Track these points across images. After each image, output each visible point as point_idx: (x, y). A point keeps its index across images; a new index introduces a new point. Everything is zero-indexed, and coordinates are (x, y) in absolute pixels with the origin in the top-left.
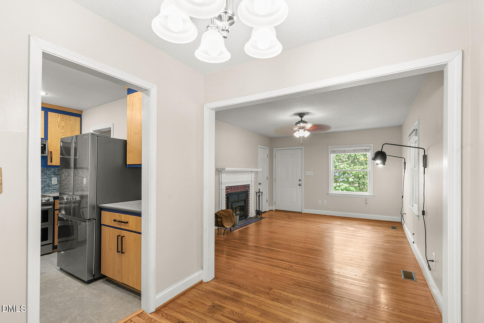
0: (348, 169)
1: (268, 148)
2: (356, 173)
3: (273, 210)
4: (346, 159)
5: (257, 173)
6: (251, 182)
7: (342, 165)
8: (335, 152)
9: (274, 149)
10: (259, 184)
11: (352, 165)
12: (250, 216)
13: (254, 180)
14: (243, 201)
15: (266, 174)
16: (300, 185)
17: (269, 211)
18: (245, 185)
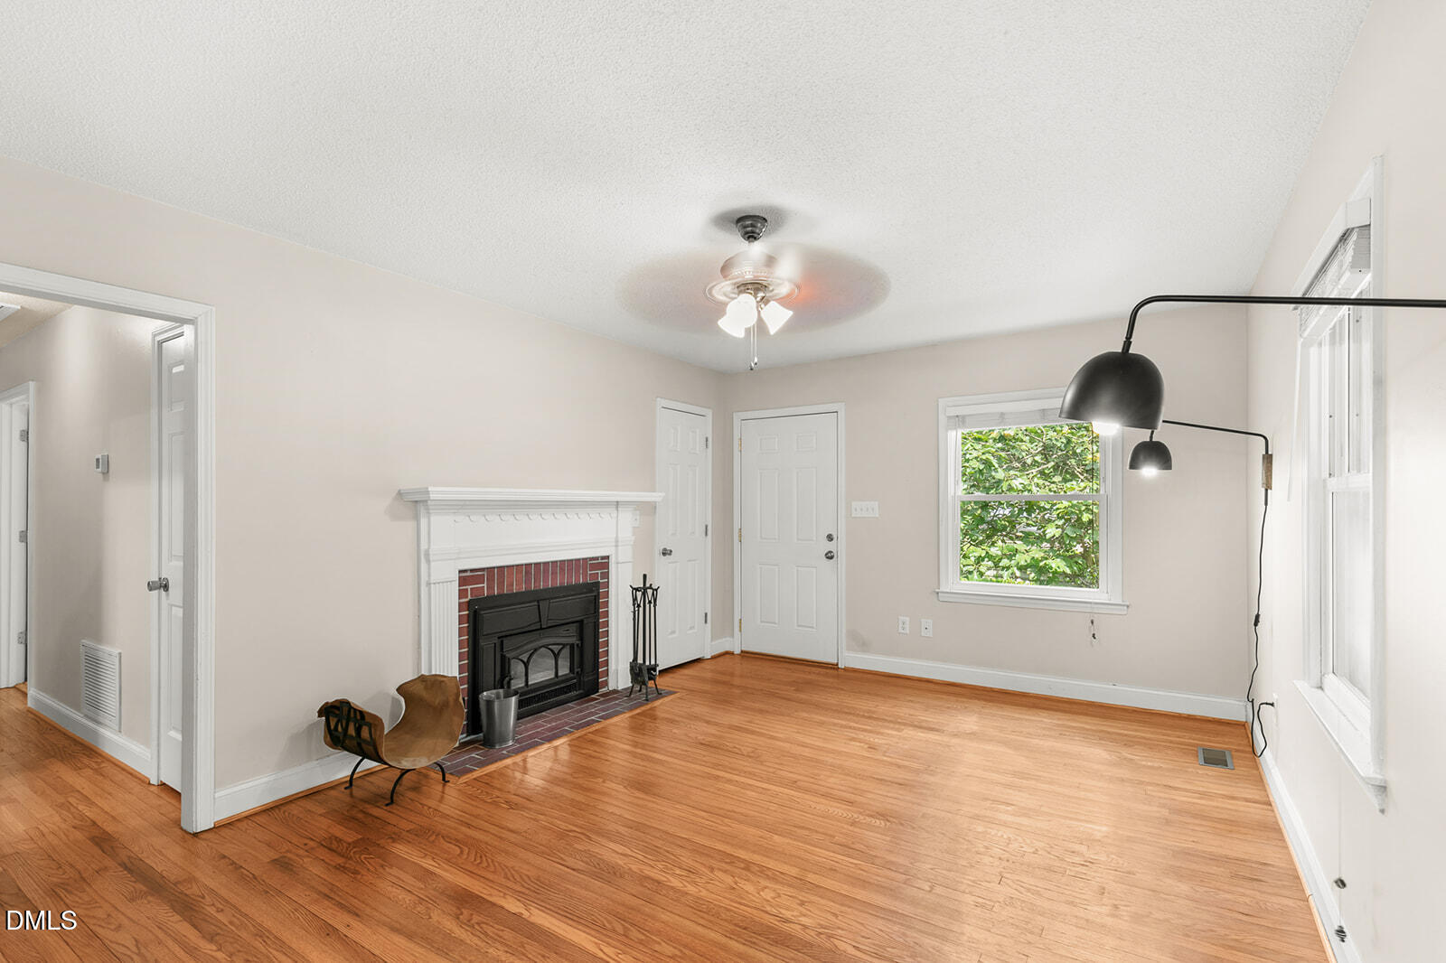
0: (1042, 492)
1: (709, 413)
2: (1073, 506)
3: (732, 654)
4: (1036, 458)
5: (649, 509)
6: (617, 546)
7: (1020, 480)
8: (964, 422)
9: (737, 417)
10: (666, 553)
11: (1057, 479)
12: (612, 687)
13: (633, 538)
14: (573, 628)
15: (701, 509)
16: (829, 556)
17: (713, 658)
18: (585, 560)
